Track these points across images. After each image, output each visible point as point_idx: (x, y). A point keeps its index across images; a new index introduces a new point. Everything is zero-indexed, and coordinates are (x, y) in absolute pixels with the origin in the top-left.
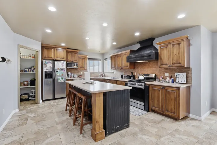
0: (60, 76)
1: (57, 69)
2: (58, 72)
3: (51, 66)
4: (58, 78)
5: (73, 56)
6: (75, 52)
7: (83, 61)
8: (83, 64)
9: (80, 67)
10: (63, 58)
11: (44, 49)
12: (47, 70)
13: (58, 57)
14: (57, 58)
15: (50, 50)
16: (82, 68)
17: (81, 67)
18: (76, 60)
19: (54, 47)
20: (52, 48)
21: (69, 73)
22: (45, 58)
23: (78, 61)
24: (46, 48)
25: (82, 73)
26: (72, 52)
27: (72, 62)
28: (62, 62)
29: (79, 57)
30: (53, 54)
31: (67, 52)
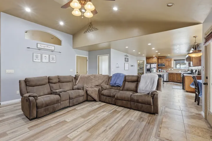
2: (152, 69)
6: (163, 58)
7: (169, 62)
8: (169, 64)
10: (155, 62)
12: (148, 68)
13: (153, 62)
17: (167, 66)
20: (150, 58)
21: (160, 69)
22: (147, 63)
23: (165, 62)
24: (148, 58)
25: (169, 69)
26: (161, 58)
27: (161, 63)
28: (154, 64)
29: (166, 60)
30: (151, 61)
31: (158, 59)
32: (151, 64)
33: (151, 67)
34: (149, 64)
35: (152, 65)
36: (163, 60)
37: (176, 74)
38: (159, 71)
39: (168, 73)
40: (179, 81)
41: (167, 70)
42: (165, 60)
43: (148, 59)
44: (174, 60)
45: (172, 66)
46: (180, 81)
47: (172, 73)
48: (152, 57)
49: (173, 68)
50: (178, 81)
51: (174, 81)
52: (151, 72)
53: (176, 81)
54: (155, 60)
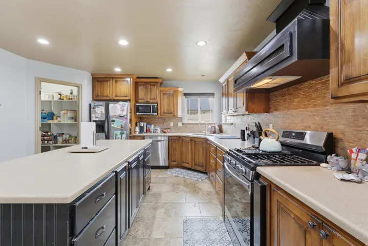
0: (117, 129)
1: (113, 117)
2: (114, 121)
3: (104, 112)
4: (115, 132)
5: (148, 90)
6: (152, 84)
7: (169, 100)
8: (169, 105)
9: (164, 113)
10: (126, 96)
11: (96, 82)
12: (97, 118)
13: (118, 95)
14: (116, 96)
15: (105, 82)
16: (167, 113)
17: (166, 111)
18: (154, 99)
19: (111, 78)
20: (108, 79)
21: (142, 124)
22: (97, 98)
23: (158, 100)
24: (99, 80)
25: (172, 124)
26: (147, 83)
27: (147, 102)
28: (121, 103)
29: (161, 91)
30: (110, 90)
31: (136, 85)
32: (108, 101)
33: (111, 114)
34: (102, 103)
35: (111, 105)
36: (154, 92)
37: (192, 139)
38: (141, 129)
39: (166, 138)
40: (199, 165)
41: (165, 126)
42: (158, 92)
43: (98, 84)
44: (186, 95)
45: (180, 115)
46: (202, 166)
47: (180, 137)
48: (117, 78)
49: (181, 119)
50: (195, 165)
51: (186, 165)
52: (107, 138)
53: (190, 166)
54: (125, 87)
